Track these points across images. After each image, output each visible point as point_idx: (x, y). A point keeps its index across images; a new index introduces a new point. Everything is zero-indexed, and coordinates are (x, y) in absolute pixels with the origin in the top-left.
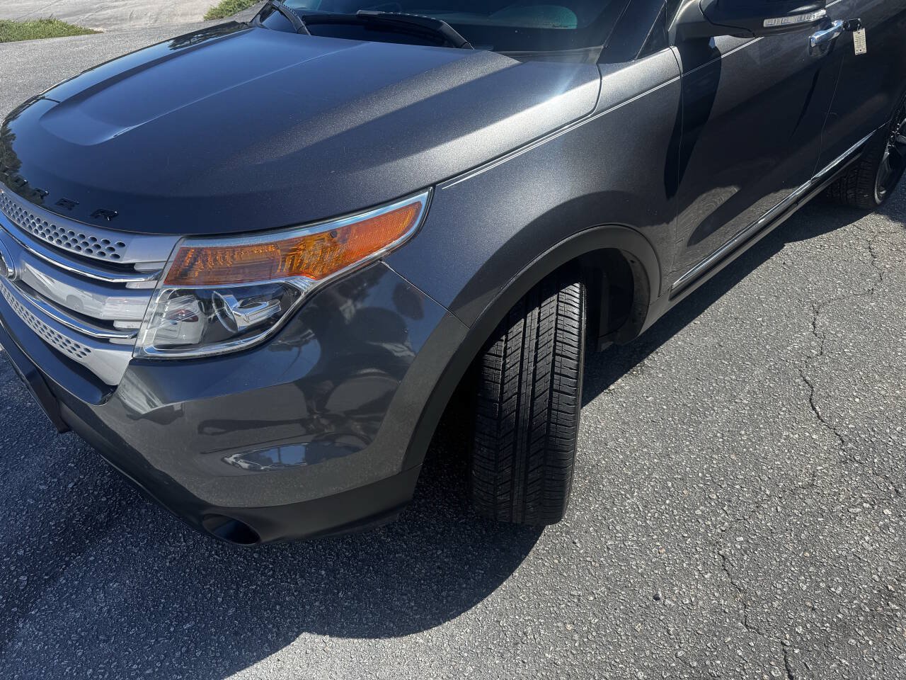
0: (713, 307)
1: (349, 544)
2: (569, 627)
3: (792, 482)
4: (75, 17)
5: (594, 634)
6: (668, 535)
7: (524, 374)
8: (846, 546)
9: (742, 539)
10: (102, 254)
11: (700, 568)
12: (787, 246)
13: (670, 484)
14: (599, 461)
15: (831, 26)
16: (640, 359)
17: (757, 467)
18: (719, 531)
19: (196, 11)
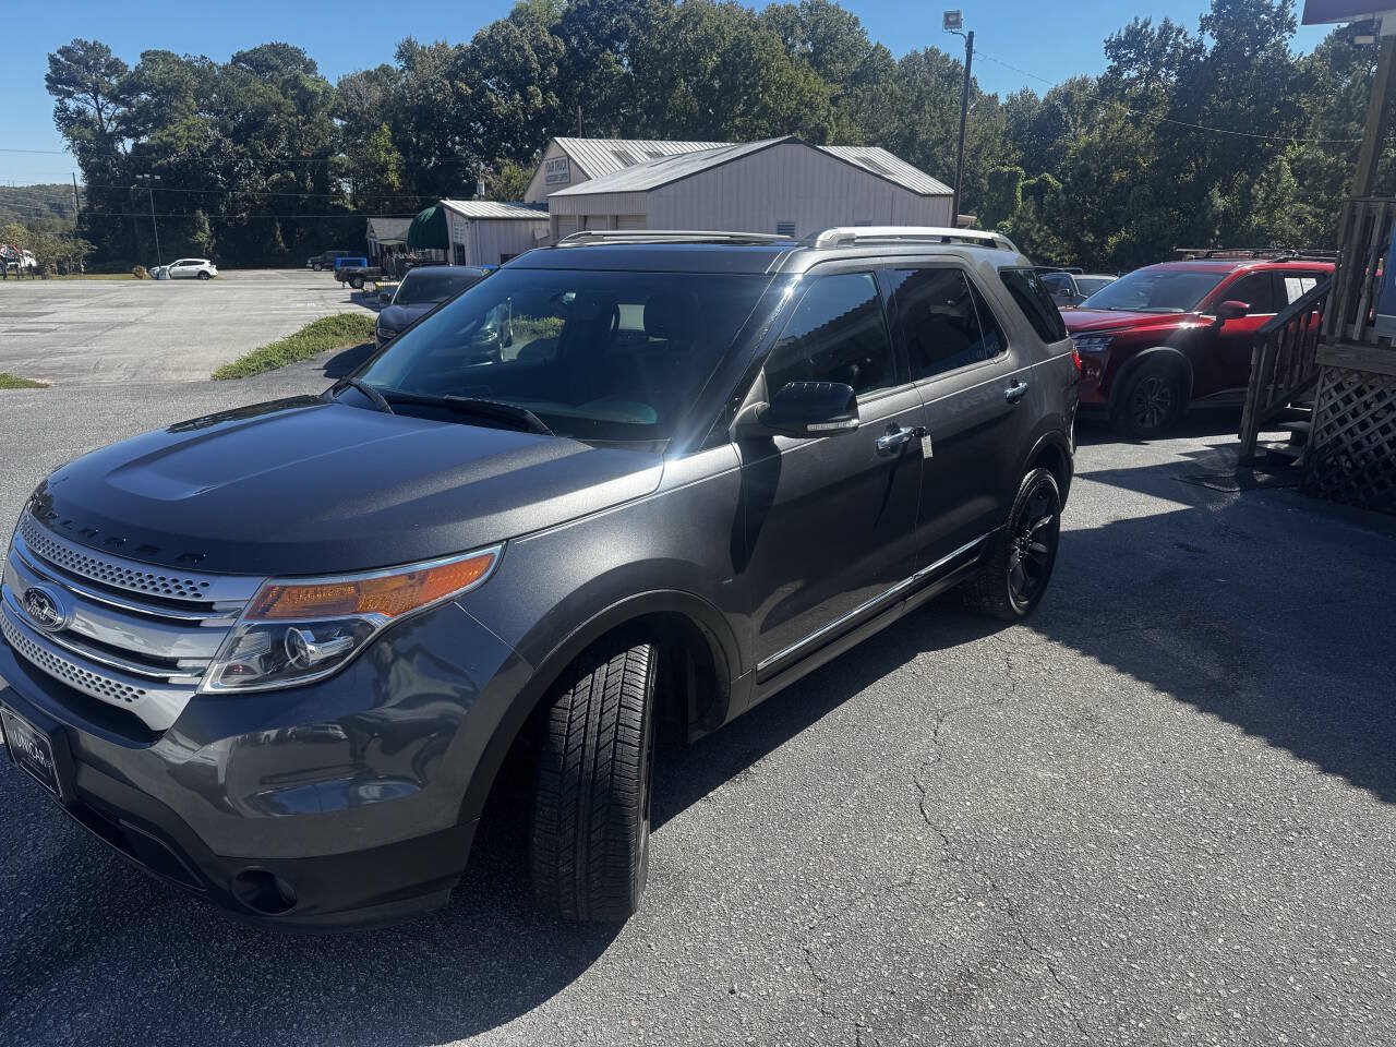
0: (830, 714)
1: (387, 961)
2: (634, 1023)
3: (889, 881)
4: (7, 364)
5: (661, 1027)
6: (752, 934)
7: (590, 725)
8: (935, 936)
9: (829, 934)
10: (183, 594)
11: (781, 962)
12: (920, 656)
13: (760, 887)
14: (687, 867)
15: (900, 432)
16: (745, 766)
17: (855, 868)
18: (807, 928)
19: (197, 367)
